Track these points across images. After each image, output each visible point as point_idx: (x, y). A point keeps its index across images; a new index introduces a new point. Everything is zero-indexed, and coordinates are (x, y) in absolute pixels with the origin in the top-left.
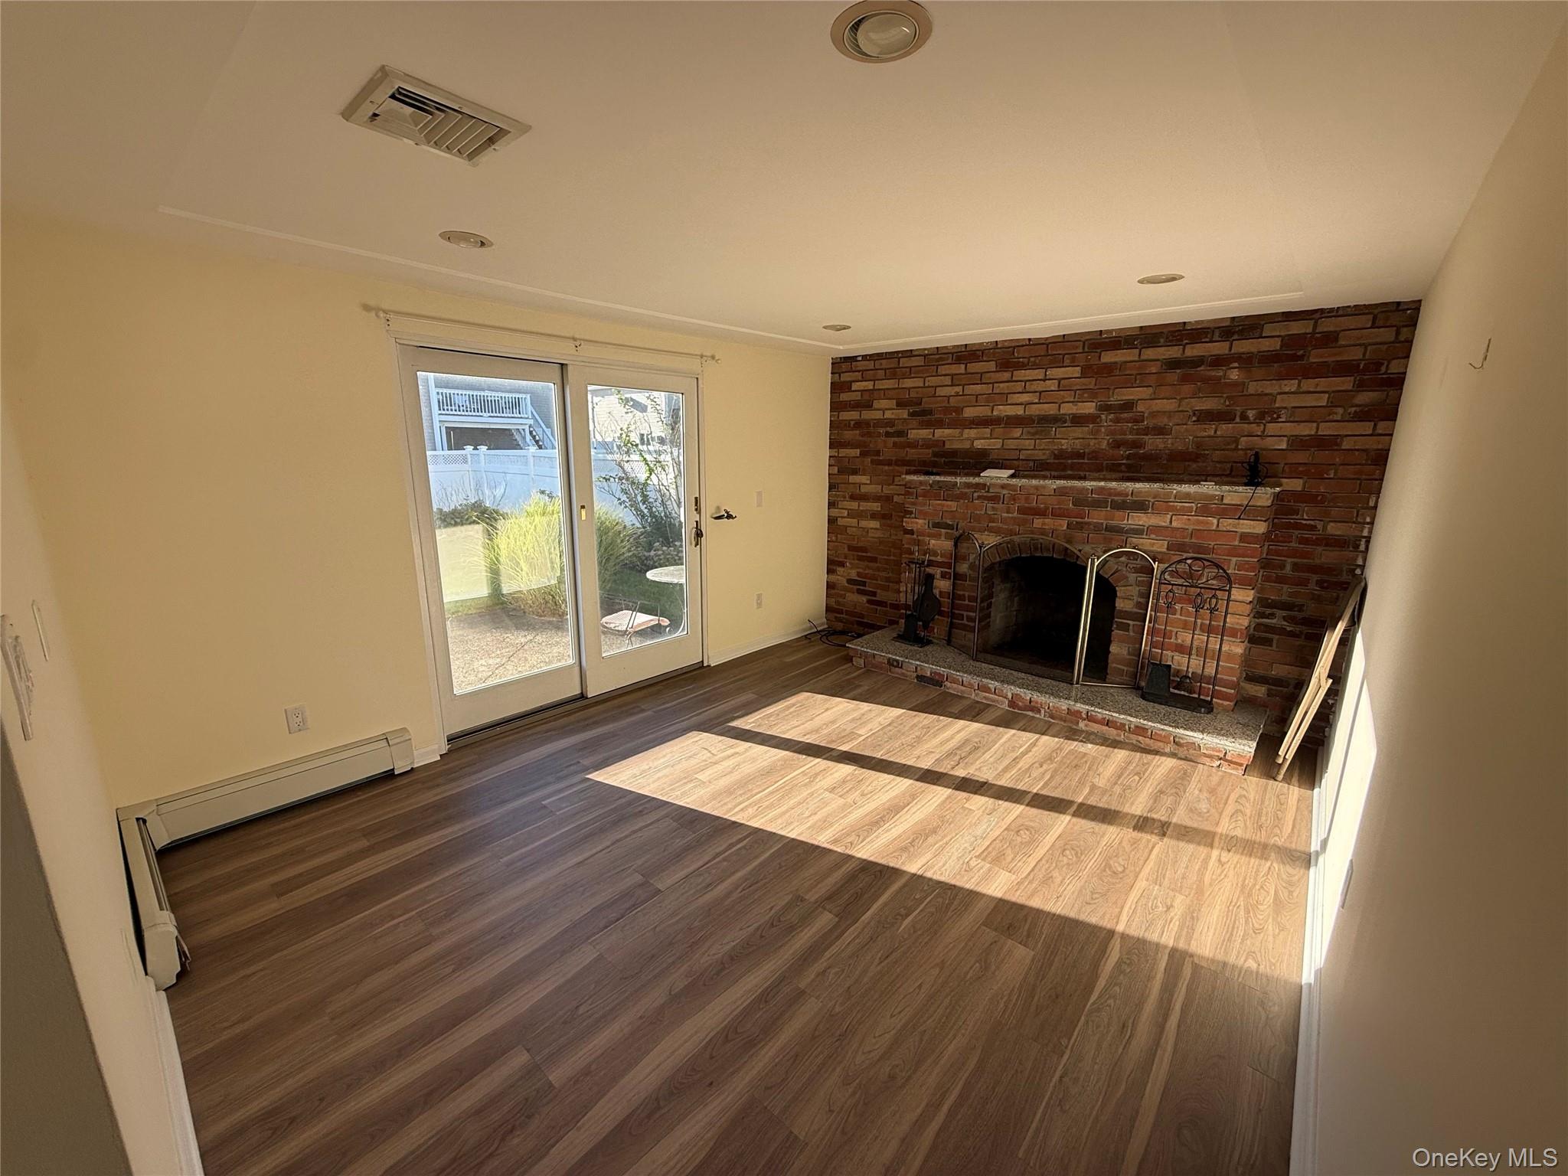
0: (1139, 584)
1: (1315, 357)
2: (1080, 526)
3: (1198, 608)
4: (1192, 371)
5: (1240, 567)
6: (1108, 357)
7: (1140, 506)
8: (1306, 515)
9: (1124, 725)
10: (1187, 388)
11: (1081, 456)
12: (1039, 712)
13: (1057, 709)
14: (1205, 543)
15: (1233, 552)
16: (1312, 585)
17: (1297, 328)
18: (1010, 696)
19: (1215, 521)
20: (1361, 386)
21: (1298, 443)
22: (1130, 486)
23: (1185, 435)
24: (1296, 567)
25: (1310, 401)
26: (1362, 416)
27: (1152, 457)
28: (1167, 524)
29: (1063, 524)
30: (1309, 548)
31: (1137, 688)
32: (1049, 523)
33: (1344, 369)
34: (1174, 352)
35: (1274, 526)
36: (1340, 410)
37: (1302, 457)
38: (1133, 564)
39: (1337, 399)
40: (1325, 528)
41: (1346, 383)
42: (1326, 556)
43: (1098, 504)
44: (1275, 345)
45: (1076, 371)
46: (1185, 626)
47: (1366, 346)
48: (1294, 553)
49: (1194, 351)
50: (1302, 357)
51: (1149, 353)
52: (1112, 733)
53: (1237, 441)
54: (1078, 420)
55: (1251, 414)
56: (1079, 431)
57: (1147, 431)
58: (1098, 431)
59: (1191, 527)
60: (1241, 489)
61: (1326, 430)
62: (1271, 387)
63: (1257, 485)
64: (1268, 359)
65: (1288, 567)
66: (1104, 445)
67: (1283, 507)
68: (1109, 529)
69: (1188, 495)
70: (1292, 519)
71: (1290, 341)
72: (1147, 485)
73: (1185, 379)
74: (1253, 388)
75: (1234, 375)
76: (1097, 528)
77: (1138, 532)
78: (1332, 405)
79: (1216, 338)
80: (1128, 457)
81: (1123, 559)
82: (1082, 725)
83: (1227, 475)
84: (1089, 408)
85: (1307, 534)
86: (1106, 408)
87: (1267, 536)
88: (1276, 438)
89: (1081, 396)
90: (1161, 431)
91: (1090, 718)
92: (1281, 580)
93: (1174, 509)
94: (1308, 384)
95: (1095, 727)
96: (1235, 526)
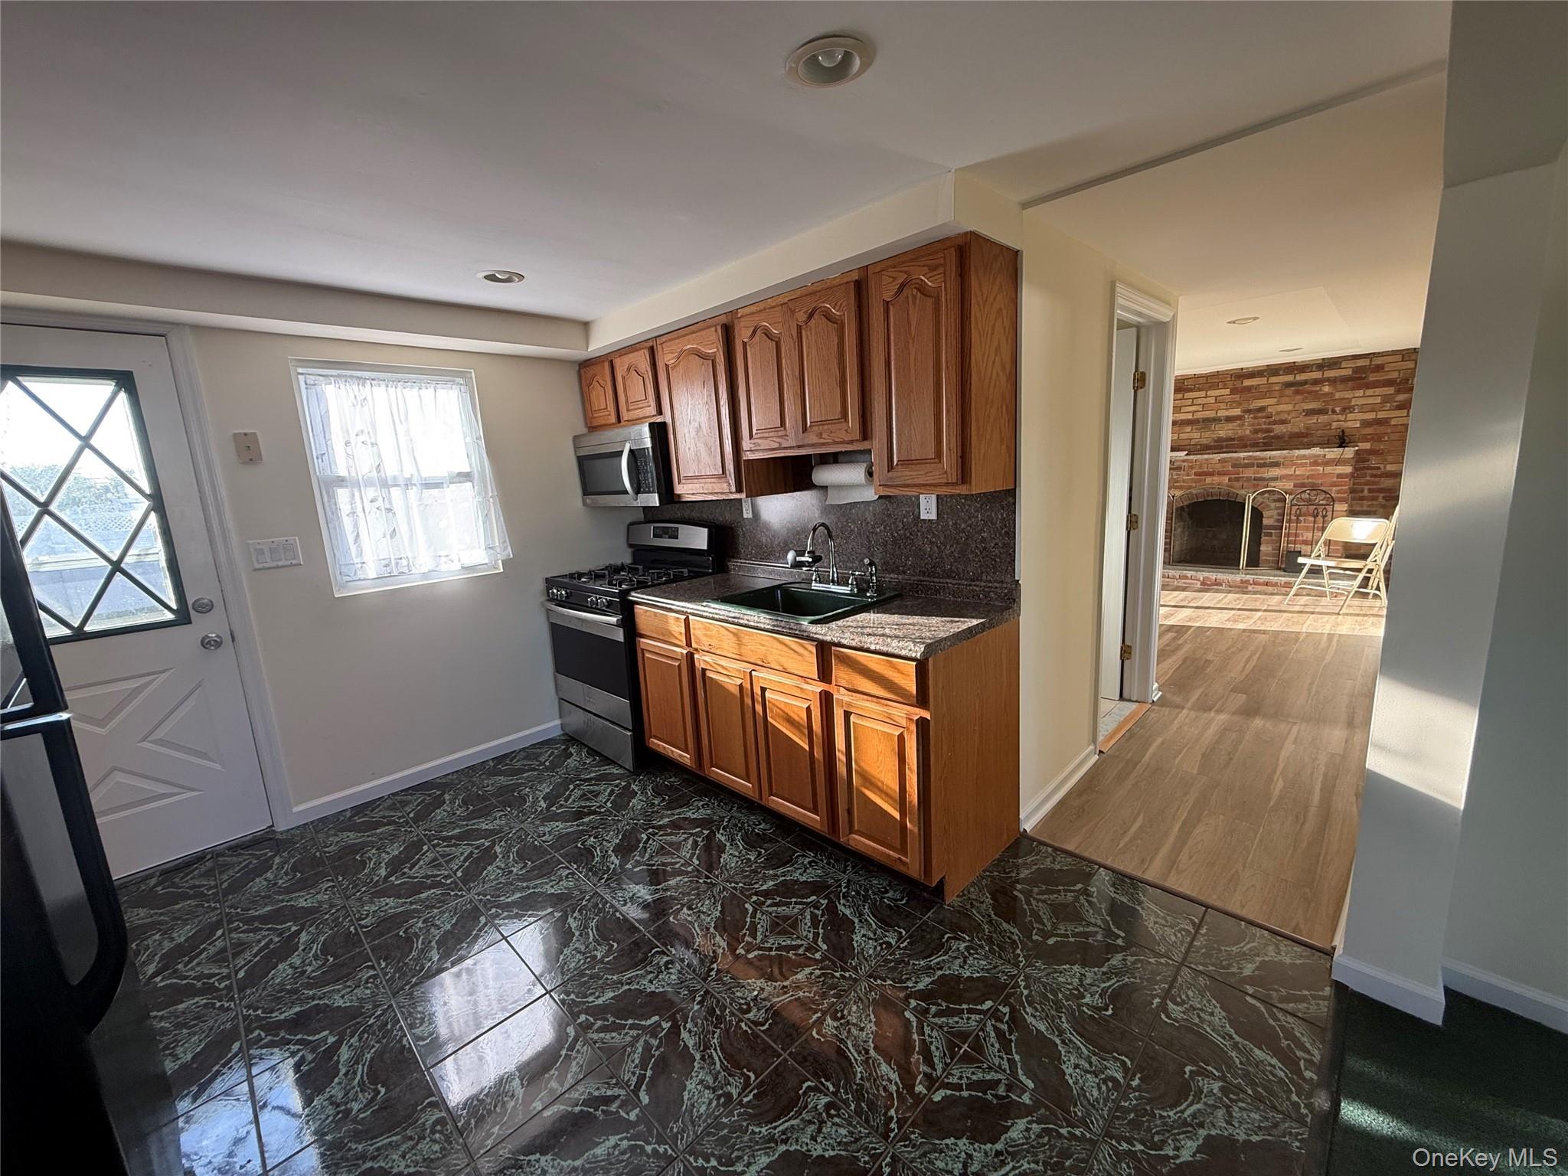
0: (1277, 508)
1: (1372, 377)
2: (1237, 480)
3: (1315, 516)
4: (1301, 388)
5: (1338, 492)
6: (1247, 383)
7: (1276, 465)
8: (1374, 462)
9: (1277, 583)
10: (1299, 397)
11: (1233, 440)
12: (1222, 585)
13: (1234, 581)
14: (1316, 482)
15: (1334, 485)
16: (1381, 500)
17: (1360, 363)
18: (1201, 579)
19: (1321, 469)
20: (1398, 392)
21: (1366, 424)
22: (1268, 454)
23: (1299, 424)
24: (1370, 491)
25: (1371, 401)
26: (1400, 407)
27: (1278, 437)
28: (1292, 473)
29: (1226, 479)
30: (1377, 479)
31: (1279, 569)
32: (1216, 479)
33: (1389, 383)
34: (1290, 378)
35: (1356, 469)
36: (1389, 405)
37: (1369, 431)
38: (1273, 497)
39: (1386, 399)
40: (1385, 468)
41: (1391, 390)
42: (1387, 483)
43: (1248, 466)
44: (1348, 372)
45: (1227, 391)
46: (1307, 529)
47: (1399, 371)
48: (1367, 483)
49: (1300, 377)
50: (1364, 378)
51: (1273, 379)
52: (1270, 589)
53: (1331, 425)
54: (1229, 419)
55: (1338, 409)
56: (1231, 426)
57: (1275, 422)
58: (1243, 425)
59: (1307, 474)
60: (1336, 449)
61: (1382, 415)
62: (1348, 395)
63: (1344, 447)
64: (1345, 380)
65: (1366, 491)
66: (1248, 432)
67: (1360, 458)
68: (1255, 479)
69: (1304, 457)
70: (1366, 464)
71: (1356, 370)
72: (1279, 452)
73: (1297, 392)
74: (1337, 396)
75: (1326, 389)
76: (1249, 479)
77: (1275, 479)
78: (1384, 402)
79: (1314, 369)
80: (1264, 438)
81: (1266, 495)
82: (1250, 588)
83: (1326, 443)
84: (1237, 412)
85: (1375, 472)
86: (1249, 411)
87: (1352, 475)
88: (1352, 422)
89: (1231, 405)
90: (1283, 422)
91: (1255, 583)
92: (1362, 499)
93: (1296, 464)
94: (1369, 392)
95: (1259, 588)
96: (1334, 470)
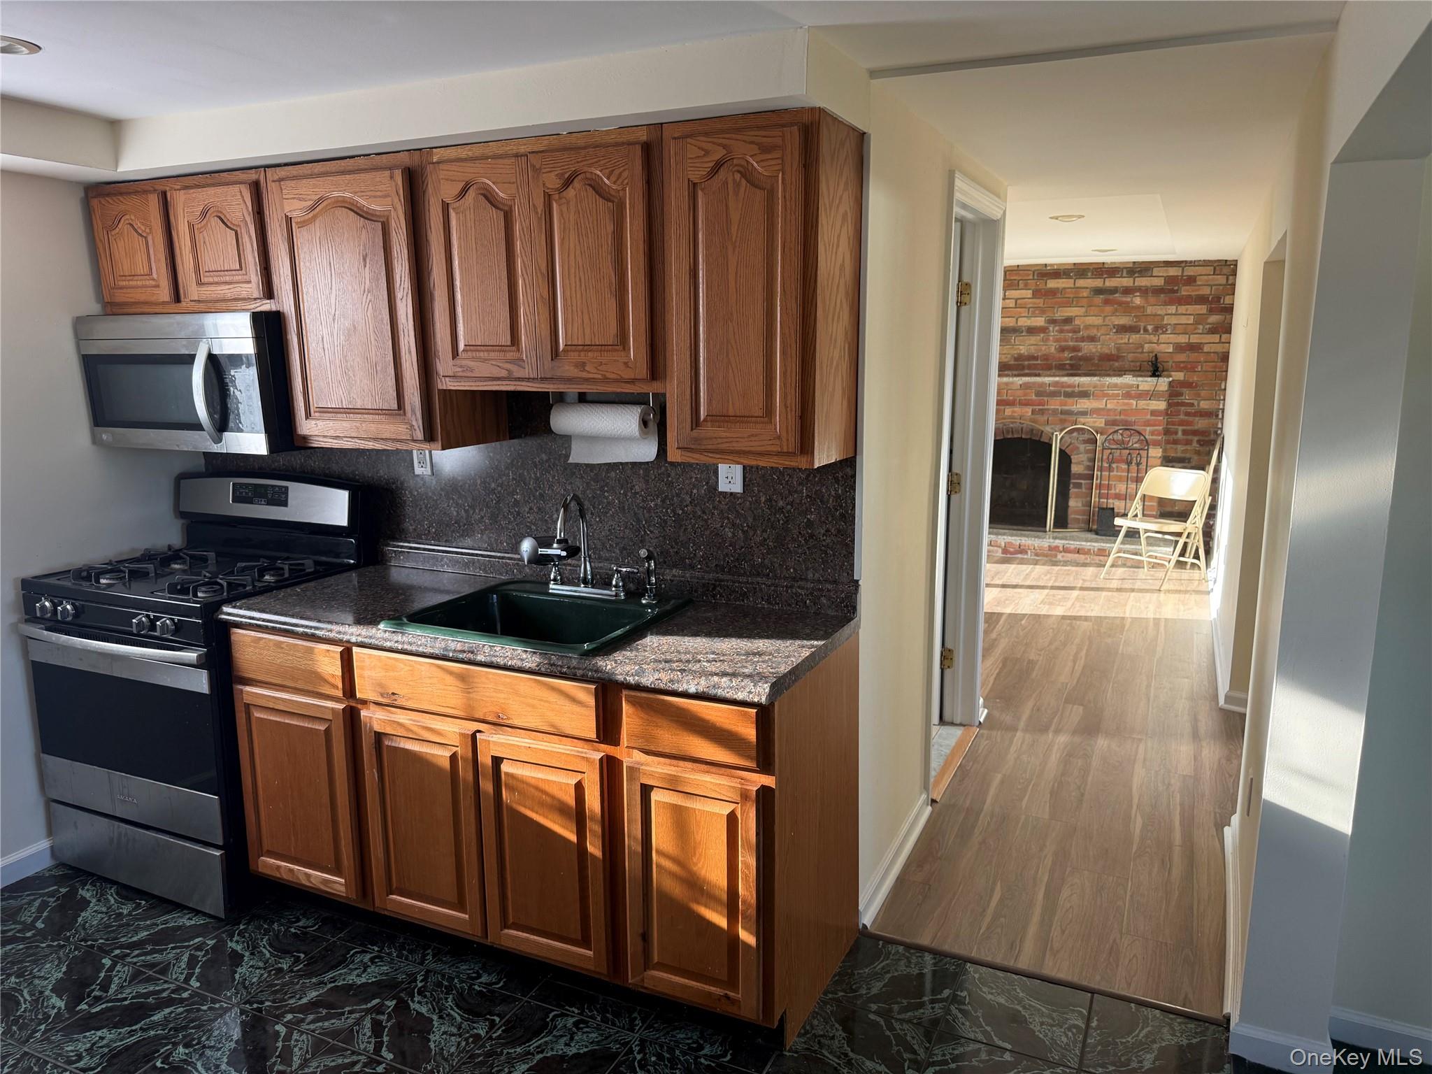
0: (1087, 452)
1: (1185, 291)
2: (1042, 412)
3: (1129, 463)
4: (1111, 297)
5: (1152, 433)
6: (1052, 284)
7: (1085, 394)
8: (1187, 396)
9: (1090, 550)
10: (1108, 309)
11: (1035, 358)
12: (1026, 553)
13: (1041, 548)
14: (1129, 419)
15: (1148, 423)
16: (1195, 444)
17: (1173, 272)
18: (1003, 545)
19: (1135, 403)
20: (1211, 311)
21: (1179, 348)
22: (1077, 380)
23: (1109, 343)
24: (1184, 432)
25: (1184, 320)
26: (1213, 331)
27: (1087, 359)
28: (1104, 406)
29: (1028, 411)
30: (1191, 419)
31: (1090, 530)
32: (1018, 410)
33: (1201, 300)
34: (1098, 283)
35: (1170, 405)
36: (1201, 327)
37: (1182, 357)
38: (1082, 437)
39: (1199, 320)
40: (1198, 405)
41: (1202, 309)
42: (1201, 423)
43: (1054, 394)
44: (1159, 282)
45: (1029, 293)
46: (1120, 479)
47: (1211, 286)
48: (1182, 423)
49: (1111, 283)
50: (1176, 291)
51: (1081, 283)
52: (1081, 558)
53: (1142, 347)
54: (1031, 331)
55: (1150, 328)
56: (1033, 339)
57: (1083, 339)
58: (1048, 340)
59: (1120, 408)
60: (1149, 379)
61: (1195, 339)
62: (1160, 310)
63: (1158, 376)
64: (1157, 291)
65: (1180, 433)
66: (1053, 350)
67: (1174, 392)
68: (1063, 412)
69: (1116, 386)
70: (1179, 399)
71: (1170, 280)
72: (1088, 379)
73: (1106, 302)
74: (1149, 310)
75: (1138, 301)
76: (1055, 411)
77: (1084, 413)
78: (1197, 323)
79: (1125, 274)
80: (1071, 358)
81: (1075, 434)
82: (1060, 557)
83: (1138, 371)
84: (1039, 321)
85: (1189, 409)
86: (1053, 322)
87: (1166, 413)
88: (1165, 345)
89: (1033, 312)
90: (1092, 339)
91: (1066, 550)
92: (1175, 442)
93: (1107, 395)
94: (1182, 309)
95: (1070, 556)
96: (1148, 405)
